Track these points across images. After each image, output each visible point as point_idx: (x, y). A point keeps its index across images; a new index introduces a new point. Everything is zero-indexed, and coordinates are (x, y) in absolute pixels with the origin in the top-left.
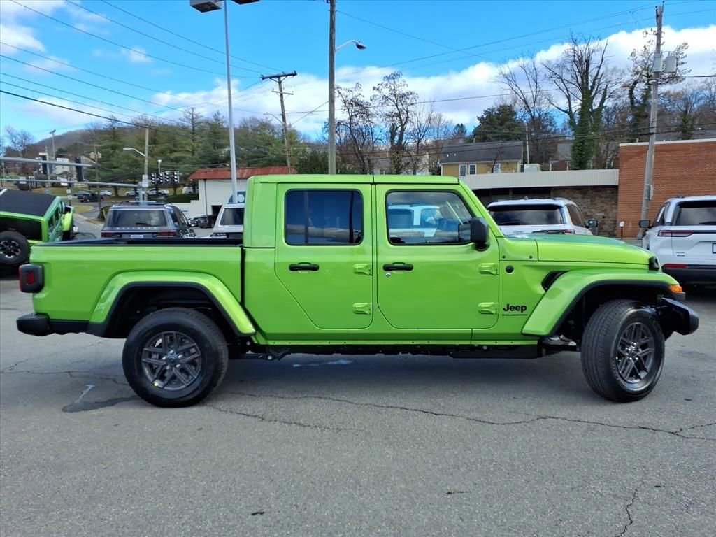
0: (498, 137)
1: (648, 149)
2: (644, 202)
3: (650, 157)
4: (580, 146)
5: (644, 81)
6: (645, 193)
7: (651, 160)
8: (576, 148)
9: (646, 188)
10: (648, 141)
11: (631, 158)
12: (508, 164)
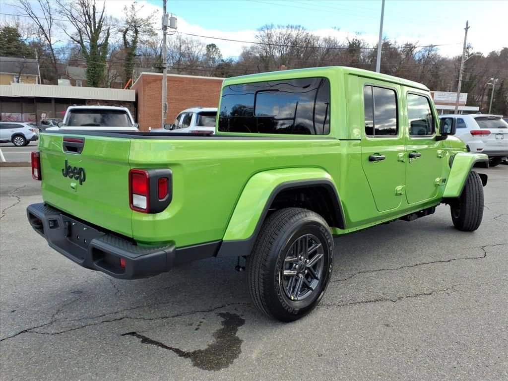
0: (7, 53)
1: (163, 78)
2: (163, 114)
3: (165, 83)
4: (93, 70)
5: (132, 30)
6: (163, 108)
7: (165, 86)
8: (90, 71)
9: (163, 105)
10: (162, 73)
11: (150, 83)
12: (27, 77)
